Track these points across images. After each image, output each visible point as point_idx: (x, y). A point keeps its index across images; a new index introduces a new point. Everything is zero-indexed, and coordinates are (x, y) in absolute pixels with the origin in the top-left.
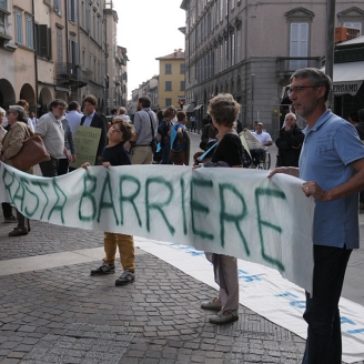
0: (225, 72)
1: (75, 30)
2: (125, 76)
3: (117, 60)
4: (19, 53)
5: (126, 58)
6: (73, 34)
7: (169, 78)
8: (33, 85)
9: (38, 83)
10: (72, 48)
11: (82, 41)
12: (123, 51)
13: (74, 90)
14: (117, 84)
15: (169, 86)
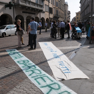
0: (86, 15)
1: (57, 8)
2: (70, 16)
3: (68, 13)
4: (46, 13)
5: (70, 13)
6: (57, 9)
7: (78, 16)
8: (49, 18)
9: (50, 18)
10: (57, 11)
11: (59, 10)
12: (69, 12)
13: (57, 19)
14: (68, 18)
15: (78, 18)
